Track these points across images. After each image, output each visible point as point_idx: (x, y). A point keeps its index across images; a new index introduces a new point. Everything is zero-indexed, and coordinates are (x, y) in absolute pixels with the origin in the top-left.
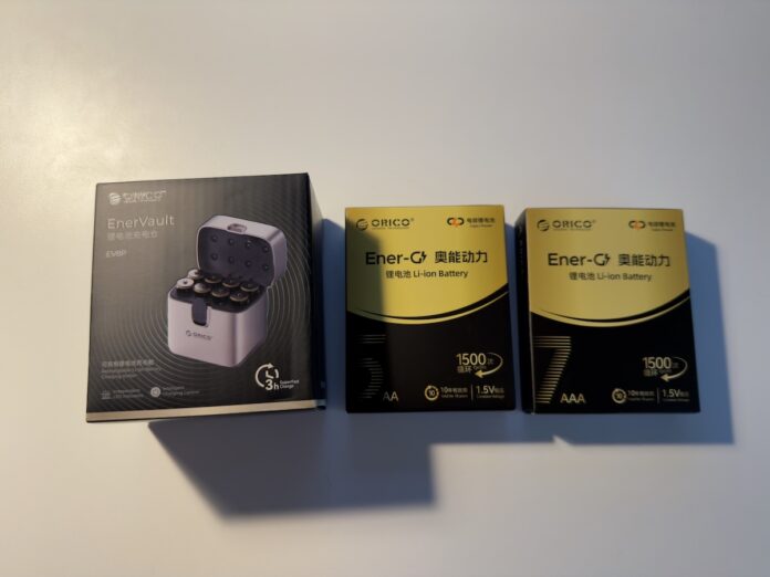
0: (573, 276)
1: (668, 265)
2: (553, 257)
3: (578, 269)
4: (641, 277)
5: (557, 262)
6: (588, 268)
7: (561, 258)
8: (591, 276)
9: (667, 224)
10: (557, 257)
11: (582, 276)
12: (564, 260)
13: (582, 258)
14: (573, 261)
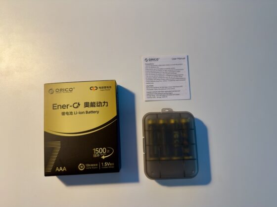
0: (63, 114)
1: (107, 106)
2: (55, 105)
3: (65, 110)
4: (94, 112)
5: (57, 108)
6: (70, 109)
7: (58, 106)
8: (71, 113)
9: (108, 87)
10: (57, 105)
11: (67, 113)
12: (59, 107)
13: (67, 105)
14: (63, 107)
